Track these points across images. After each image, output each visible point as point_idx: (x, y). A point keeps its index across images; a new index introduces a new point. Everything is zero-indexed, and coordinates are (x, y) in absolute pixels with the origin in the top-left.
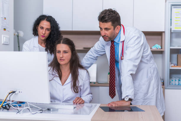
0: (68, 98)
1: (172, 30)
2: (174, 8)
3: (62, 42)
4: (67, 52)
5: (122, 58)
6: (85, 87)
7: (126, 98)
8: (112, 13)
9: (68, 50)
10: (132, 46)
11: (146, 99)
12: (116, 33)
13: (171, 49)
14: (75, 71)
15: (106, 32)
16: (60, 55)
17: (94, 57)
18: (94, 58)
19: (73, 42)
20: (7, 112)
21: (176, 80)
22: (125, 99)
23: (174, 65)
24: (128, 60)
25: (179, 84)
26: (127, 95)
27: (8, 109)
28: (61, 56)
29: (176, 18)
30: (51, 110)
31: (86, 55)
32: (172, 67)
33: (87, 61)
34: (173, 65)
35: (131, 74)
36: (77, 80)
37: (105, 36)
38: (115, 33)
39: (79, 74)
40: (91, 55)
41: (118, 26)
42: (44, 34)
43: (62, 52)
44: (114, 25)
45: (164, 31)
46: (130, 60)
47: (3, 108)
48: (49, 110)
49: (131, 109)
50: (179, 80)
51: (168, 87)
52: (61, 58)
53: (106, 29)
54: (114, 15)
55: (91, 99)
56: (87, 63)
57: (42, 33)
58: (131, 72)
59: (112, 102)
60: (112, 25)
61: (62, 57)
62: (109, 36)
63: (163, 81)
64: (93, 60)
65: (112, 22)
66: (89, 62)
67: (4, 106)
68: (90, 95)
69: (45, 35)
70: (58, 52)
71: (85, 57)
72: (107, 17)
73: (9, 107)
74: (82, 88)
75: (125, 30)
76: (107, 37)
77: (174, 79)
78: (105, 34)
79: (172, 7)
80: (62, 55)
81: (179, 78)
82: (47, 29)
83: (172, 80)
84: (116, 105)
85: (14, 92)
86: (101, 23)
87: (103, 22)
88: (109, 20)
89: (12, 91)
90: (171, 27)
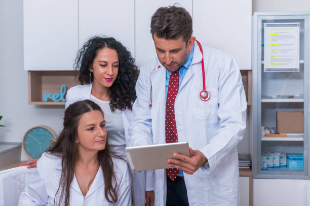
1: (265, 67)
2: (269, 26)
13: (263, 104)
15: (174, 56)
21: (274, 158)
23: (271, 132)
25: (280, 164)
29: (273, 46)
32: (266, 136)
34: (268, 132)
41: (192, 38)
42: (112, 76)
45: (250, 69)
50: (281, 157)
52: (102, 137)
60: (184, 41)
63: (251, 163)
77: (271, 156)
78: (172, 60)
79: (265, 24)
81: (281, 153)
83: (268, 159)
90: (263, 62)
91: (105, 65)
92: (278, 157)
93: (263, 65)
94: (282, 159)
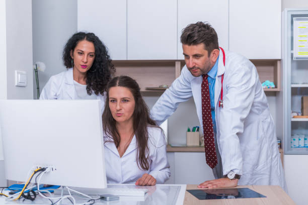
0: (132, 177)
1: (294, 56)
2: (297, 20)
3: (117, 84)
4: (128, 101)
5: (221, 104)
6: (159, 158)
7: (231, 173)
8: (203, 29)
9: (129, 97)
10: (237, 86)
11: (256, 174)
12: (212, 63)
13: (293, 89)
14: (143, 131)
15: (196, 61)
16: (116, 106)
17: (172, 104)
18: (171, 106)
19: (136, 83)
20: (32, 203)
21: (299, 140)
22: (229, 176)
23: (298, 115)
24: (232, 109)
25: (305, 145)
26: (232, 169)
27: (33, 200)
28: (118, 108)
29: (301, 37)
30: (108, 198)
31: (158, 101)
32: (294, 117)
33: (159, 111)
34: (295, 114)
35: (238, 134)
36: (146, 148)
37: (194, 67)
38: (210, 63)
39: (149, 136)
40: (167, 102)
41: (215, 50)
43: (119, 101)
44: (208, 47)
45: (280, 58)
46: (236, 109)
47: (25, 197)
48: (103, 198)
49: (239, 193)
50: (305, 139)
51: (289, 152)
52: (118, 111)
53: (196, 56)
54: (207, 31)
55: (168, 176)
56: (160, 113)
57: (82, 61)
58: (238, 131)
59: (206, 182)
60: (206, 49)
61: (120, 110)
62: (201, 66)
63: (281, 142)
64: (170, 110)
65: (205, 43)
66: (162, 113)
67: (26, 194)
68: (167, 170)
69: (87, 64)
70: (111, 101)
71: (157, 104)
72: (196, 35)
73: (35, 195)
74: (154, 159)
75: (226, 57)
76: (199, 68)
77: (296, 137)
78: (194, 64)
79: (294, 18)
80: (120, 106)
81: (305, 135)
82: (90, 54)
83: (294, 140)
84: (215, 187)
85: (43, 170)
86: (187, 46)
87: (190, 44)
88: (201, 41)
89: (39, 169)
90: (292, 52)
91: (82, 53)
92: (303, 139)
93: (292, 55)
94: (306, 141)
